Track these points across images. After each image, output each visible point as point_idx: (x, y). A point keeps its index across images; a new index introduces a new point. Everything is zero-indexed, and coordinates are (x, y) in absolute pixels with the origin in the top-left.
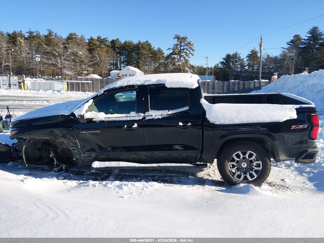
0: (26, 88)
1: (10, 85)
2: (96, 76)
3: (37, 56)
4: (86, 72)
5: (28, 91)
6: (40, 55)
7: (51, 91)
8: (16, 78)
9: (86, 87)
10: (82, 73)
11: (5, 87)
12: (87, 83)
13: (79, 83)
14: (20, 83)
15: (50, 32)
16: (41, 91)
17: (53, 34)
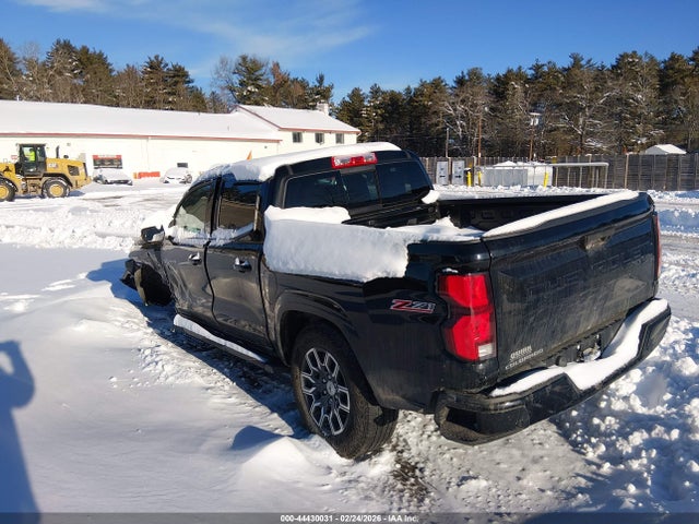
0: (476, 182)
1: (450, 177)
2: (670, 149)
3: (533, 117)
4: (644, 140)
5: (478, 188)
6: (540, 112)
7: (519, 186)
8: (461, 163)
9: (595, 176)
10: (634, 144)
11: (443, 181)
12: (597, 167)
13: (578, 168)
14: (466, 172)
15: (575, 59)
16: (500, 187)
17: (583, 63)
